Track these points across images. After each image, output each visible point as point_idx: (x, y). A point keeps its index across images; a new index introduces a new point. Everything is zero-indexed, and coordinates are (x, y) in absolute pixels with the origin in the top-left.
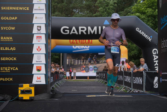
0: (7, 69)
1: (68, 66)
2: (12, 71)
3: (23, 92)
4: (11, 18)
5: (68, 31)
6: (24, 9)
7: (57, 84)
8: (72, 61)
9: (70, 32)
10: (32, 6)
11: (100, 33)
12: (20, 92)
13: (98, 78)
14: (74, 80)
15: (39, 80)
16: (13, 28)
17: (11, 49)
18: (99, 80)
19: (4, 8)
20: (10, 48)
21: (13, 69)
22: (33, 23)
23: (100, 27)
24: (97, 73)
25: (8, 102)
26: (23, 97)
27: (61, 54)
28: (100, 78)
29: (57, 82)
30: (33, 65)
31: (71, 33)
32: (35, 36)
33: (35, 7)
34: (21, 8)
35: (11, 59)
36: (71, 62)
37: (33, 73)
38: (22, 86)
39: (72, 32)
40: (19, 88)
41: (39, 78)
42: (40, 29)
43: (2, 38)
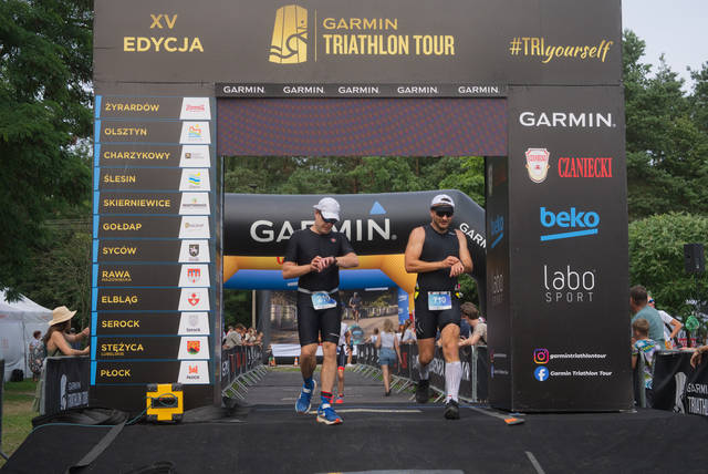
0: (117, 349)
1: (275, 324)
2: (128, 354)
3: (157, 403)
4: (127, 227)
5: (271, 233)
6: (159, 203)
7: (241, 379)
8: (288, 310)
9: (276, 236)
10: (176, 198)
11: (359, 238)
12: (149, 402)
13: (362, 360)
14: (291, 369)
15: (194, 374)
16: (132, 251)
17: (128, 299)
18: (364, 366)
19: (111, 203)
20: (123, 299)
21: (130, 347)
22: (180, 237)
23: (359, 223)
24: (361, 348)
25: (121, 426)
26: (157, 416)
27: (254, 292)
28: (368, 363)
29: (241, 375)
30: (180, 337)
31: (279, 240)
32: (184, 269)
33: (185, 199)
34: (151, 203)
35: (127, 324)
36: (285, 313)
37: (179, 358)
38: (155, 390)
39: (281, 237)
40: (148, 394)
41: (195, 370)
42: (195, 251)
43: (105, 274)
